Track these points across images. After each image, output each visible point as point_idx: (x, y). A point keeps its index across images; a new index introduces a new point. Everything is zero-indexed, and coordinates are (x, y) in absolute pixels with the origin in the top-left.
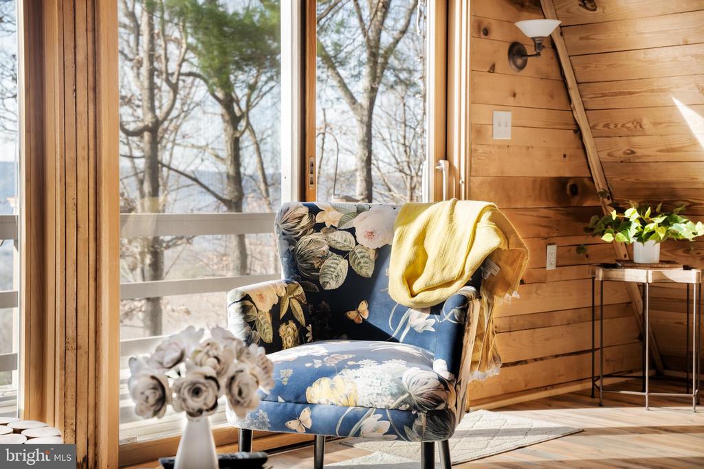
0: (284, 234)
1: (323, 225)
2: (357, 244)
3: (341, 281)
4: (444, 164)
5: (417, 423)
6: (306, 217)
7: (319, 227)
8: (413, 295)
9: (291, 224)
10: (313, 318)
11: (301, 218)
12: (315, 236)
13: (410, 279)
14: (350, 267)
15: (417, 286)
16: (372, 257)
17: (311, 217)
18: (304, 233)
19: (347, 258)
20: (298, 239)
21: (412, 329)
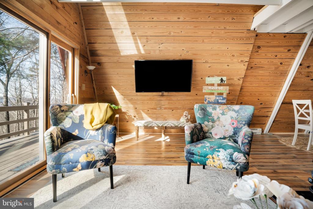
0: (53, 113)
1: (64, 110)
2: (74, 115)
3: (70, 125)
4: (73, 95)
5: (111, 161)
6: (59, 109)
7: (62, 111)
8: (93, 127)
9: (55, 111)
10: (63, 136)
11: (57, 109)
12: (62, 113)
13: (91, 123)
14: (72, 121)
15: (93, 124)
16: (78, 118)
17: (60, 108)
18: (59, 113)
19: (71, 119)
20: (57, 114)
21: (90, 135)
